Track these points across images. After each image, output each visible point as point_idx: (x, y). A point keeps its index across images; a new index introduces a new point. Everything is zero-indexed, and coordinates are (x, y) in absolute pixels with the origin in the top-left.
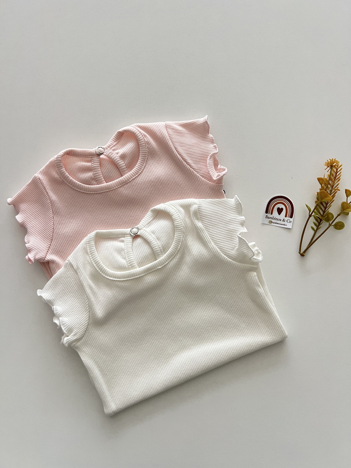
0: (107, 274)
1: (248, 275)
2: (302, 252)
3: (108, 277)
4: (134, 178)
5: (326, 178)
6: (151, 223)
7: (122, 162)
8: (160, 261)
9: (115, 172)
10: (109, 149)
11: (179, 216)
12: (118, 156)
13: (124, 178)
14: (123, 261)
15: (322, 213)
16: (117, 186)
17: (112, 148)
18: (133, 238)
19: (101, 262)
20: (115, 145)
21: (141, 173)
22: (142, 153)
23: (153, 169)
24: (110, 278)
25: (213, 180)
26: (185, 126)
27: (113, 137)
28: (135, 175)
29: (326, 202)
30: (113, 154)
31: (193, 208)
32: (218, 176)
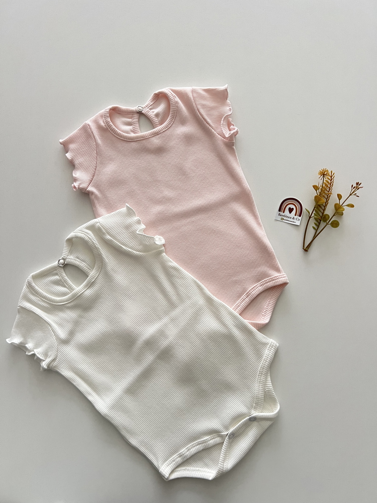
4: (164, 130)
7: (156, 119)
10: (146, 108)
12: (153, 114)
13: (156, 130)
16: (150, 136)
17: (149, 107)
20: (152, 105)
21: (170, 127)
22: (171, 112)
25: (226, 137)
27: (150, 98)
28: (165, 129)
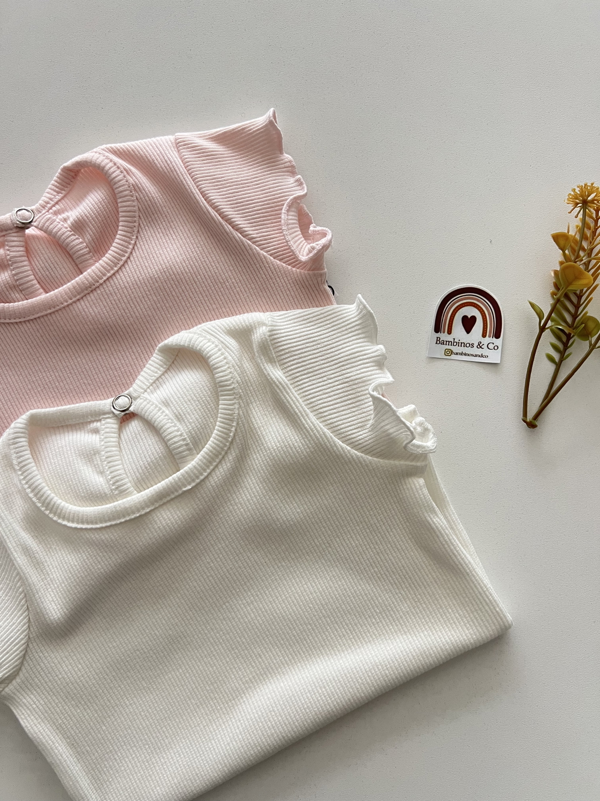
0: (62, 516)
1: (405, 487)
2: (530, 417)
3: (65, 523)
4: (109, 275)
5: (574, 234)
6: (161, 380)
7: (77, 239)
8: (187, 472)
9: (63, 265)
10: (44, 212)
11: (225, 358)
12: (66, 225)
13: (85, 278)
14: (97, 479)
15: (569, 319)
16: (71, 299)
17: (51, 208)
18: (121, 423)
19: (44, 487)
20: (60, 200)
21: (126, 262)
22: (124, 214)
23: (156, 249)
24: (70, 524)
25: (301, 262)
26: (221, 139)
27: (53, 182)
29: (578, 292)
30: (55, 223)
31: (258, 334)
32: (310, 252)
